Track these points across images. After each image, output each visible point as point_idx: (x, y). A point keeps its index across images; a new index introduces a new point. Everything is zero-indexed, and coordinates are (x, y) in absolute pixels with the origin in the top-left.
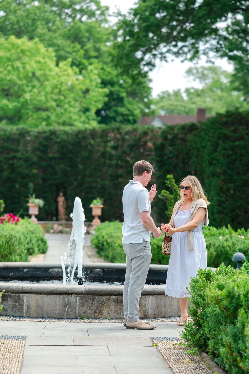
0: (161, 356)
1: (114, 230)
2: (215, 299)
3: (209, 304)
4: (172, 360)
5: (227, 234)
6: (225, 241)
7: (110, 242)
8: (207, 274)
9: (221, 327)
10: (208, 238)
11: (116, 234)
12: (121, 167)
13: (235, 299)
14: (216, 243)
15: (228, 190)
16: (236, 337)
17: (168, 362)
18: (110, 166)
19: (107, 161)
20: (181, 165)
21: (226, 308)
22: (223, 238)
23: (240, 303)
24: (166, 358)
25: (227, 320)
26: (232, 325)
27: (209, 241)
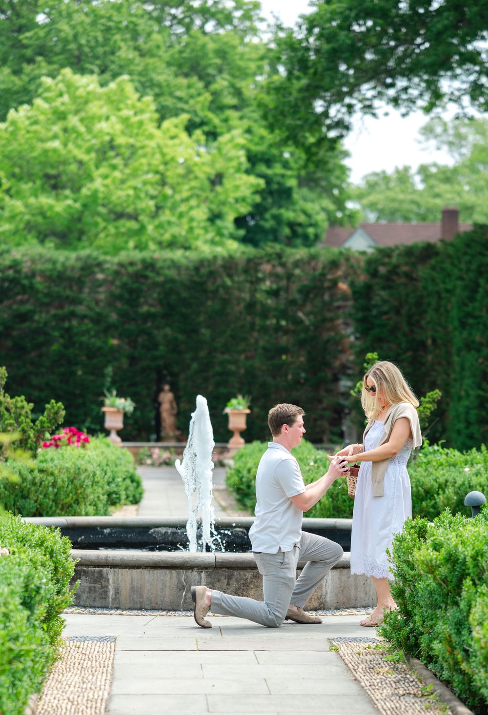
0: (343, 664)
2: (427, 565)
3: (420, 575)
4: (361, 670)
5: (477, 463)
6: (473, 474)
8: (420, 528)
9: (439, 612)
10: (443, 469)
12: (286, 332)
13: (459, 566)
14: (458, 479)
16: (460, 625)
17: (355, 673)
18: (263, 330)
19: (258, 321)
20: (406, 328)
21: (445, 580)
22: (471, 470)
23: (467, 571)
24: (352, 667)
25: (447, 599)
26: (455, 608)
27: (444, 475)
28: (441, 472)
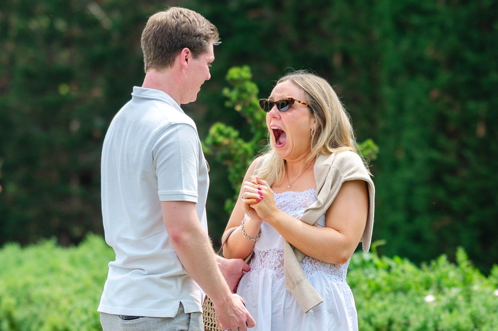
1: (37, 275)
5: (451, 286)
6: (444, 309)
7: (23, 322)
10: (382, 299)
11: (45, 291)
12: (67, 42)
14: (412, 317)
15: (467, 124)
18: (25, 37)
19: (16, 22)
20: (291, 34)
22: (437, 300)
27: (385, 309)
28: (380, 304)
